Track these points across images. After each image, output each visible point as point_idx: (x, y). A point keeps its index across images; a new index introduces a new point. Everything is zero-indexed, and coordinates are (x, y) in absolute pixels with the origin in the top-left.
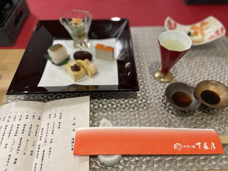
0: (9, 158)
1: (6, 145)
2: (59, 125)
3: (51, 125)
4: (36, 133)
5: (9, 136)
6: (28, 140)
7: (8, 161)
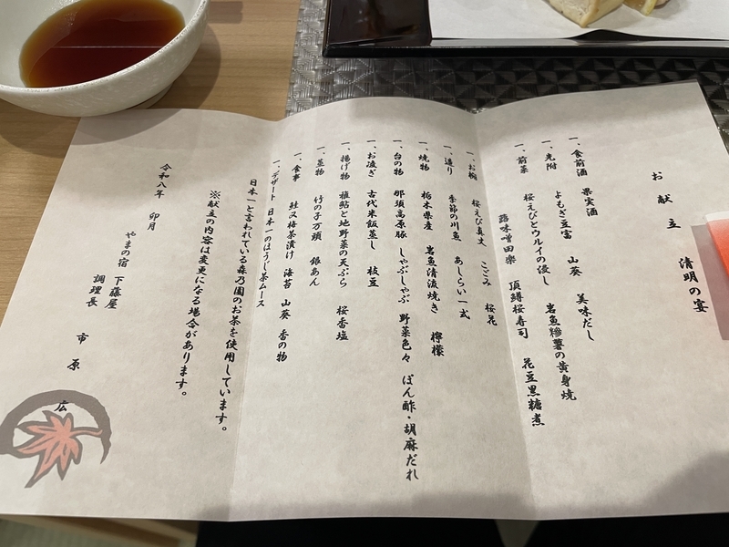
0: (405, 328)
1: (370, 272)
2: (589, 203)
3: (544, 202)
4: (480, 232)
5: (373, 234)
6: (458, 260)
7: (406, 343)
